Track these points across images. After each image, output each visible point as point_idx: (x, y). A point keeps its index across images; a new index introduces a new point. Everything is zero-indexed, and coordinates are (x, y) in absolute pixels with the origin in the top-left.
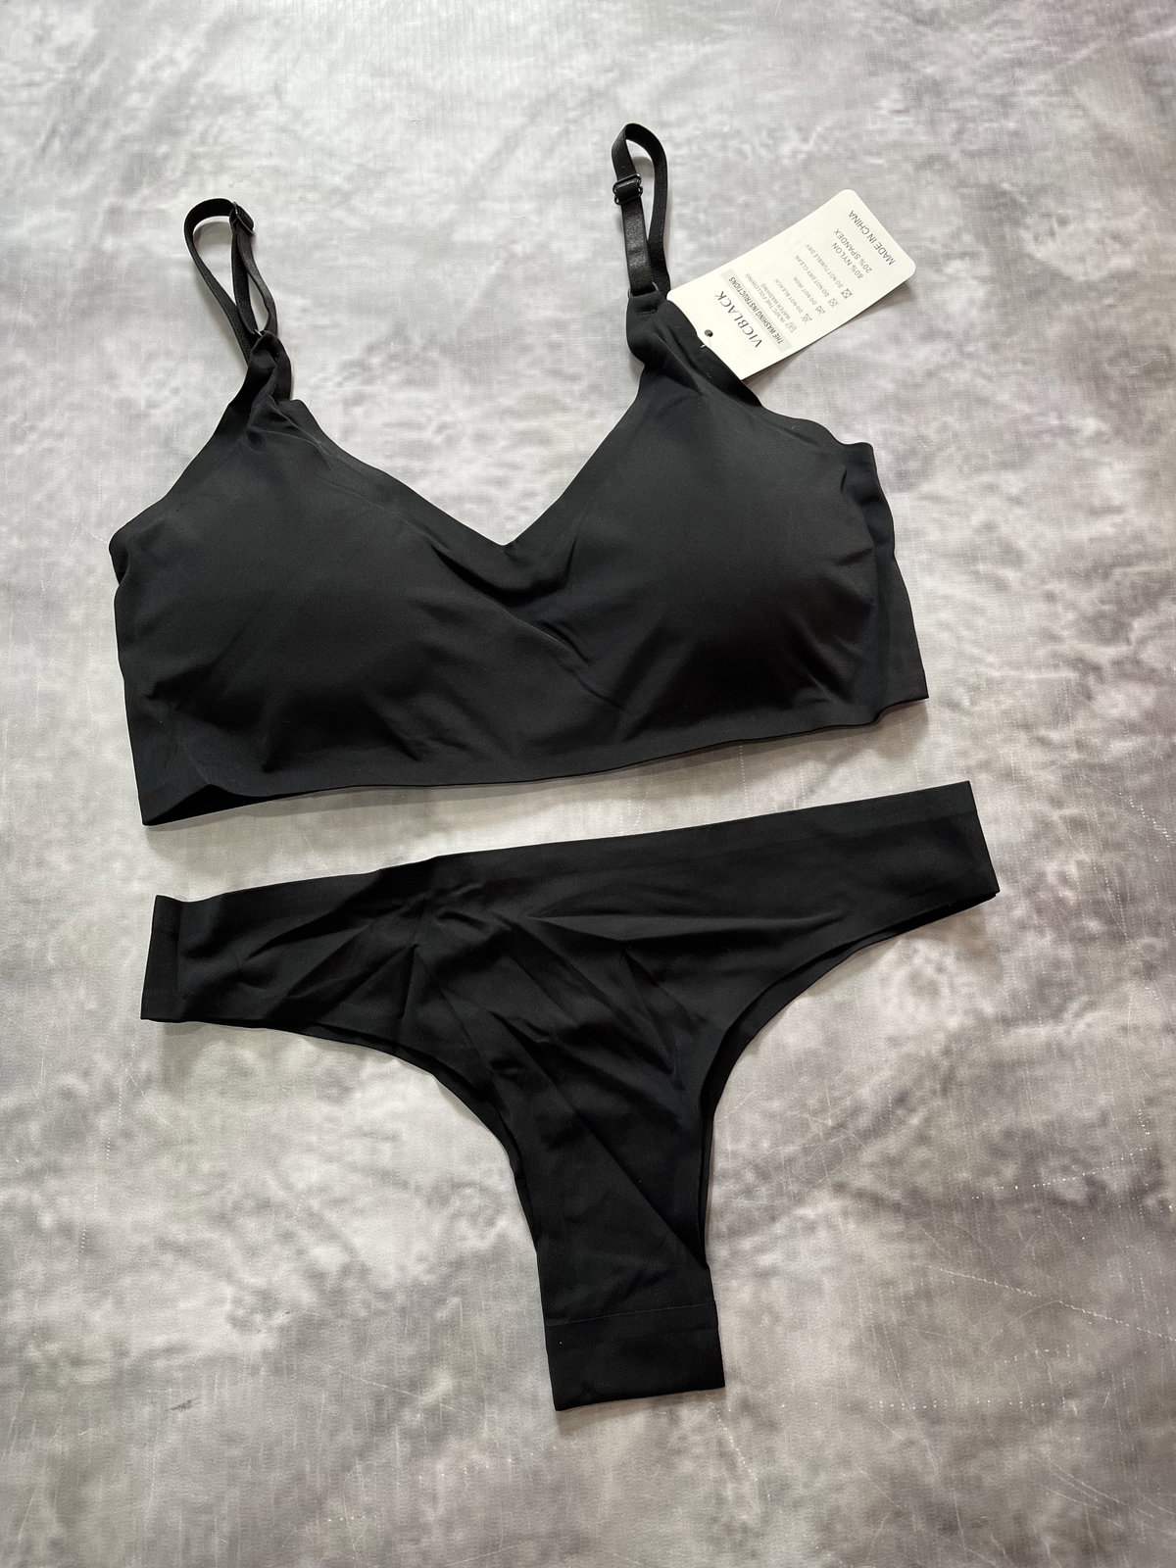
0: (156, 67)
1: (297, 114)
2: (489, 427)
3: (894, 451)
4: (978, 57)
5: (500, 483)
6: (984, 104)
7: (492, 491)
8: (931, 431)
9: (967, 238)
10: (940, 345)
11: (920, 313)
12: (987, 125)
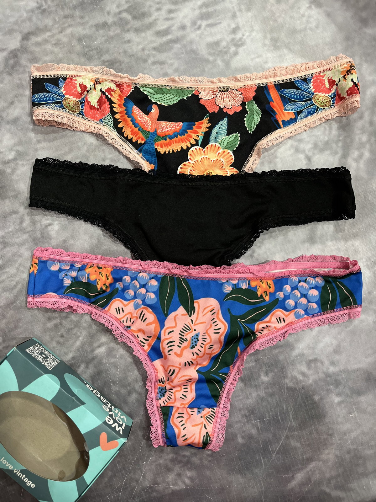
0: (361, 156)
1: (297, 150)
2: (181, 33)
3: (20, 65)
4: (20, 265)
5: (170, 11)
6: (13, 240)
7: (173, 7)
8: (7, 78)
9: (9, 171)
10: (10, 117)
11: (21, 130)
12: (11, 230)
